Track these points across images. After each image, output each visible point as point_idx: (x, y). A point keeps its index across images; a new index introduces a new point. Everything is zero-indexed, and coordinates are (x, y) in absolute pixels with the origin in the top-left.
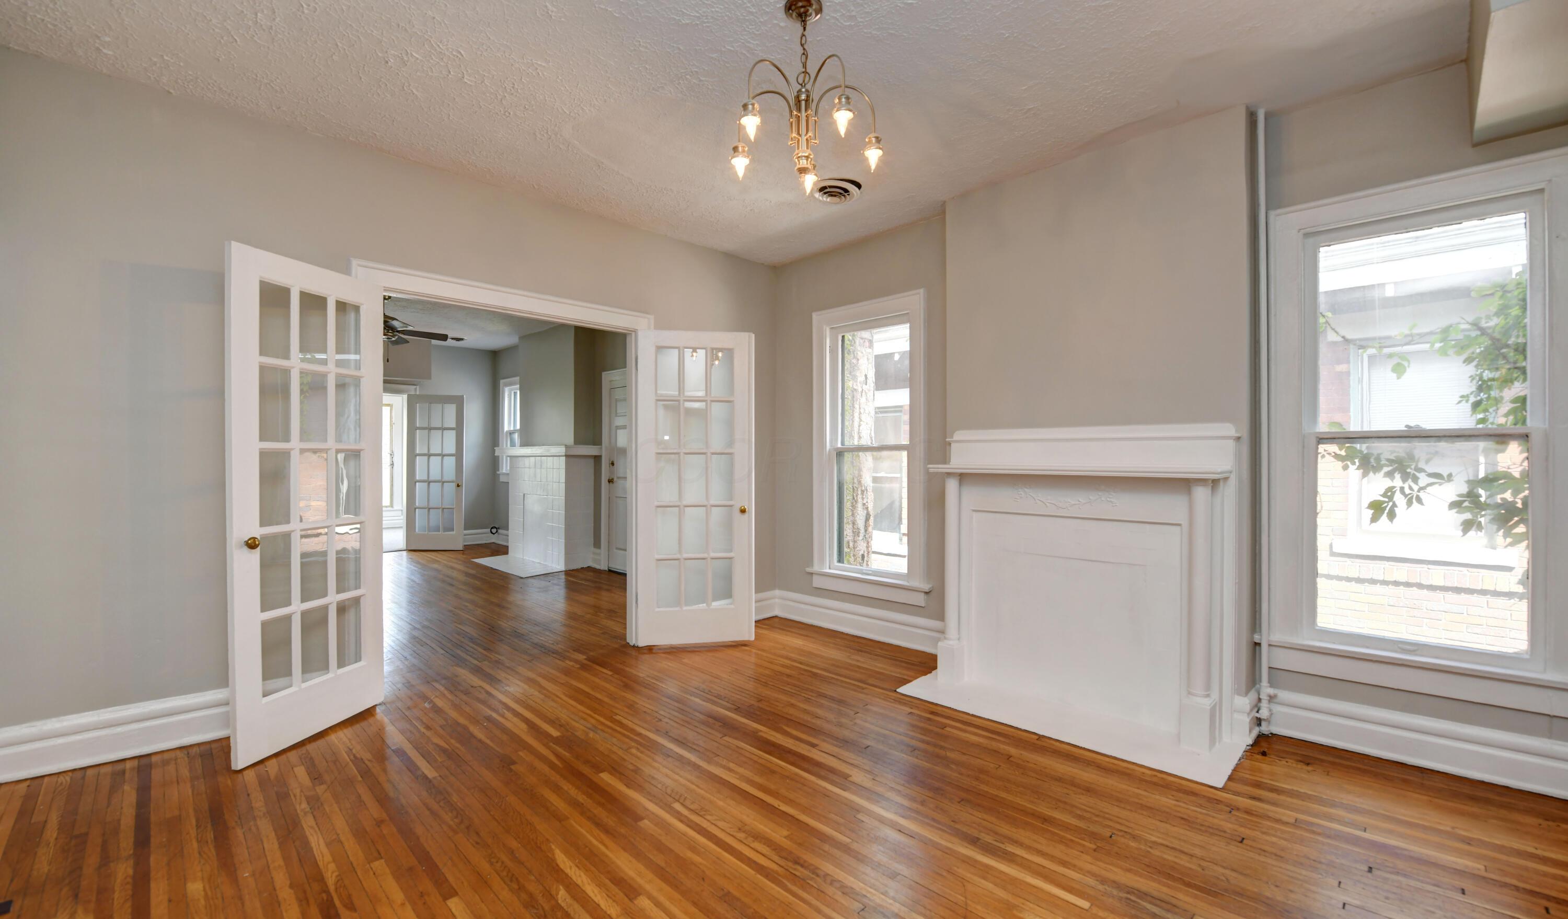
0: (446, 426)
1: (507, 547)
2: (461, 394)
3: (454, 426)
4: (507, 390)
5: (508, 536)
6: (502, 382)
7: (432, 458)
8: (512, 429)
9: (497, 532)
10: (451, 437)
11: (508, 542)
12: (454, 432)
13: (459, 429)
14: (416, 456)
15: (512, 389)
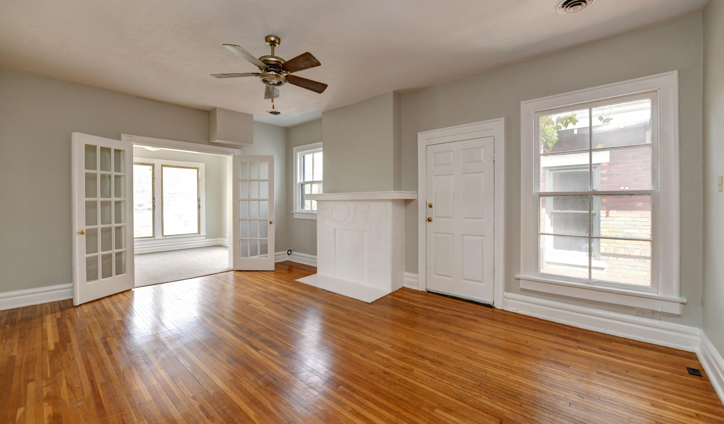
0: (261, 178)
1: (316, 268)
2: (272, 155)
3: (267, 178)
4: (298, 154)
5: (316, 259)
6: (294, 148)
7: (251, 202)
8: (302, 181)
9: (291, 253)
10: (265, 186)
11: (316, 264)
12: (267, 183)
13: (271, 180)
14: (240, 201)
15: (302, 154)
